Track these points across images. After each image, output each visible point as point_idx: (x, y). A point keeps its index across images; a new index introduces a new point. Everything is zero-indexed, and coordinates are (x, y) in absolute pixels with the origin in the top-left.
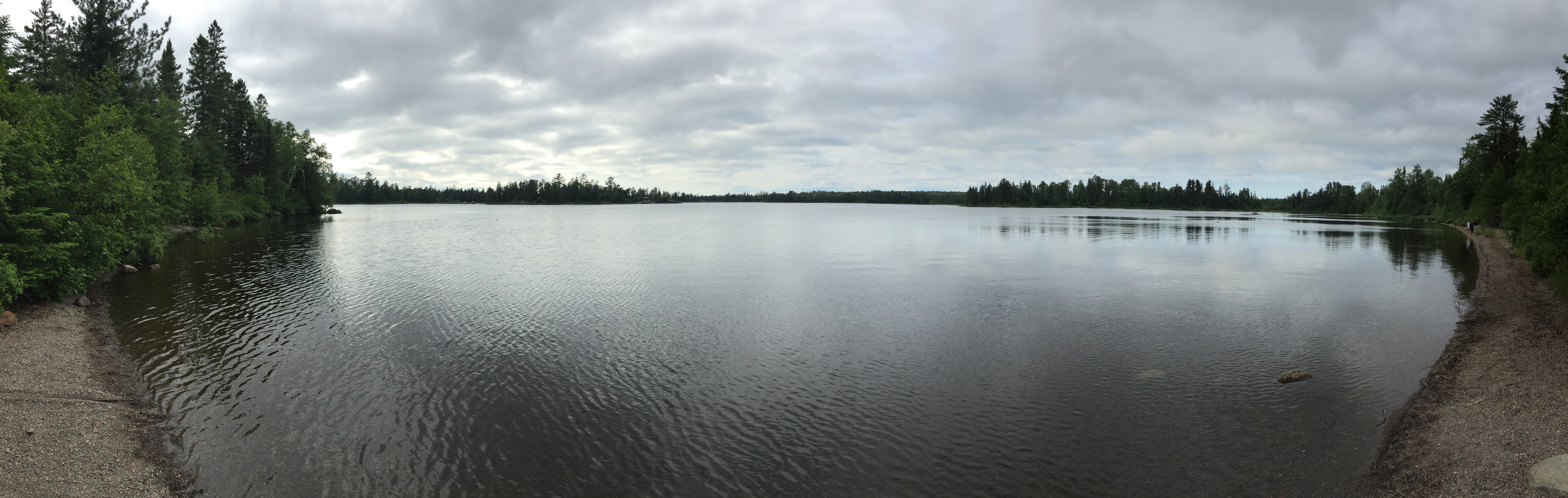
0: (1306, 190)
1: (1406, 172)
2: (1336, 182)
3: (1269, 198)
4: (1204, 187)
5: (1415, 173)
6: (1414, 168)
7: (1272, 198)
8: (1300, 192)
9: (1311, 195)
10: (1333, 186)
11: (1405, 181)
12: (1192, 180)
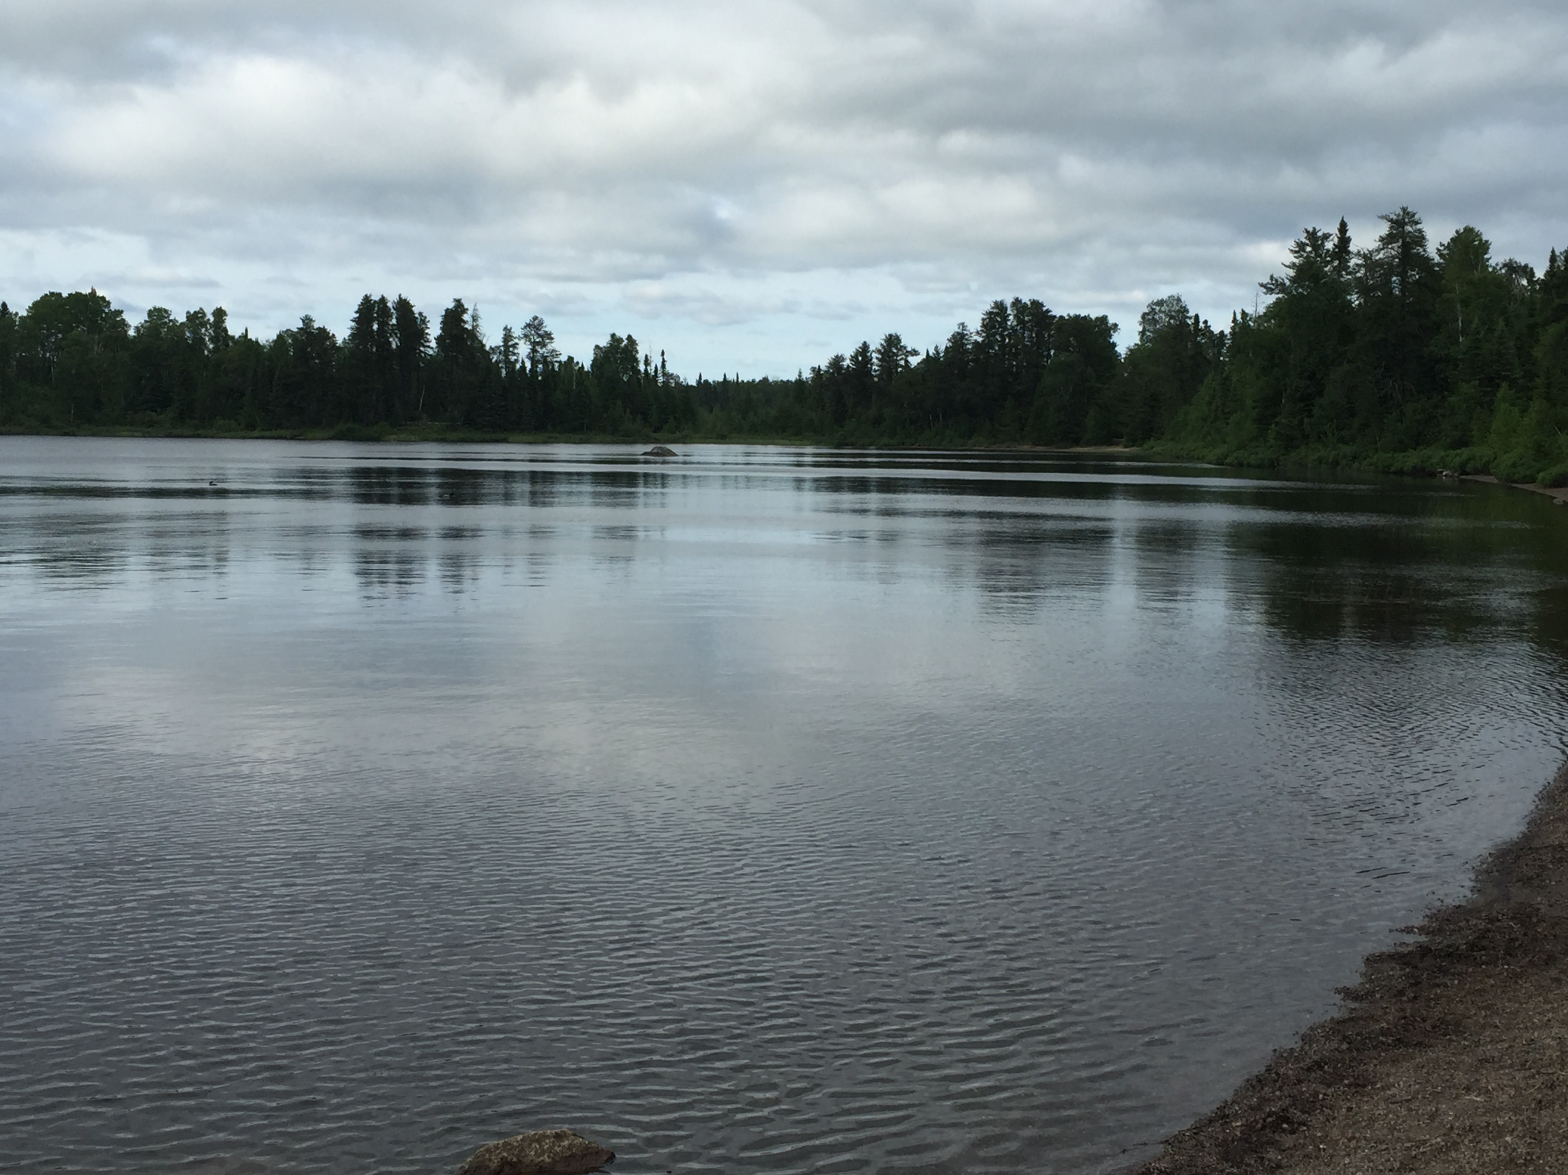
0: (893, 341)
1: (1353, 248)
2: (1026, 299)
3: (731, 377)
4: (434, 330)
5: (1394, 249)
6: (1384, 229)
7: (745, 377)
8: (865, 346)
9: (914, 361)
10: (1011, 320)
11: (1346, 288)
12: (376, 297)
